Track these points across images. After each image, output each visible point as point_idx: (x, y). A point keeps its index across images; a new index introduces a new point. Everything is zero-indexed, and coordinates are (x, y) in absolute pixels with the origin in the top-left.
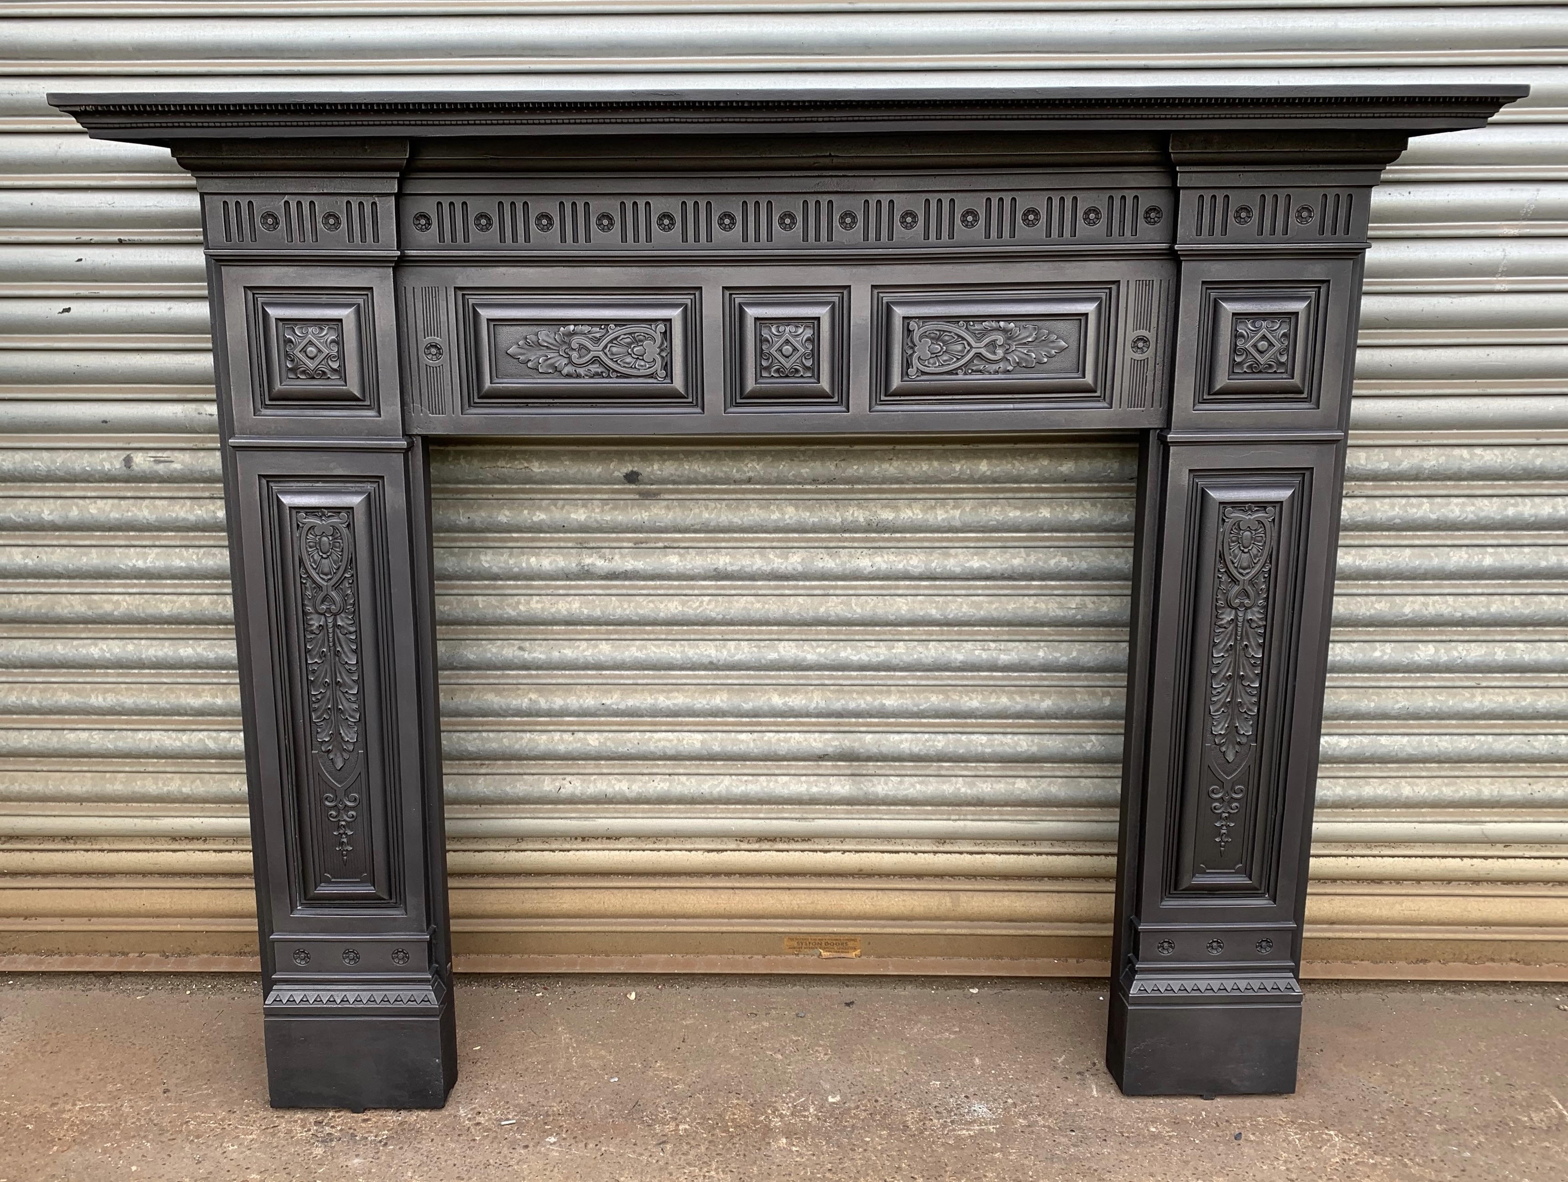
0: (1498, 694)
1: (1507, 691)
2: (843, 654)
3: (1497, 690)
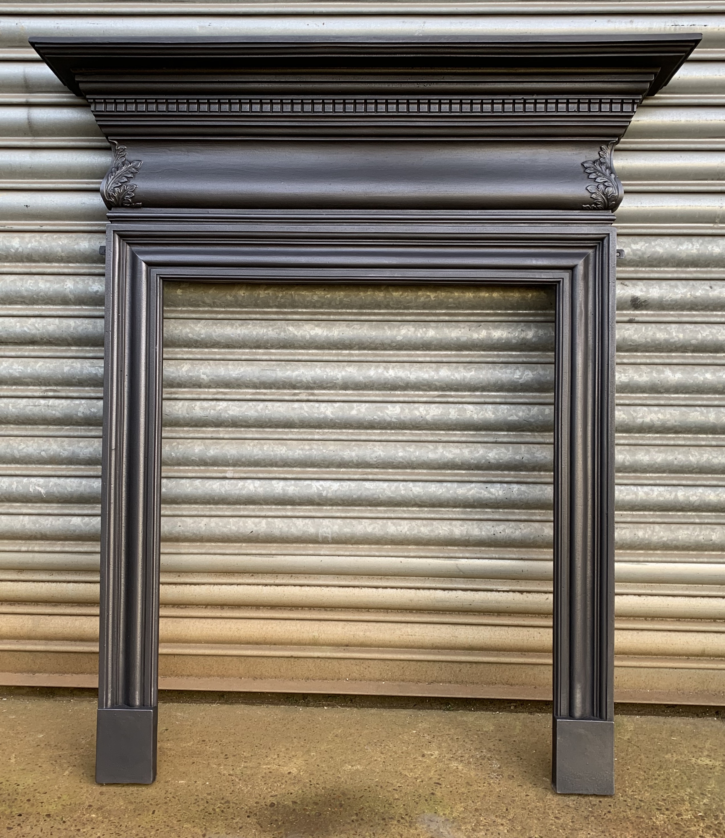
0: (457, 447)
1: (464, 445)
3: (456, 444)
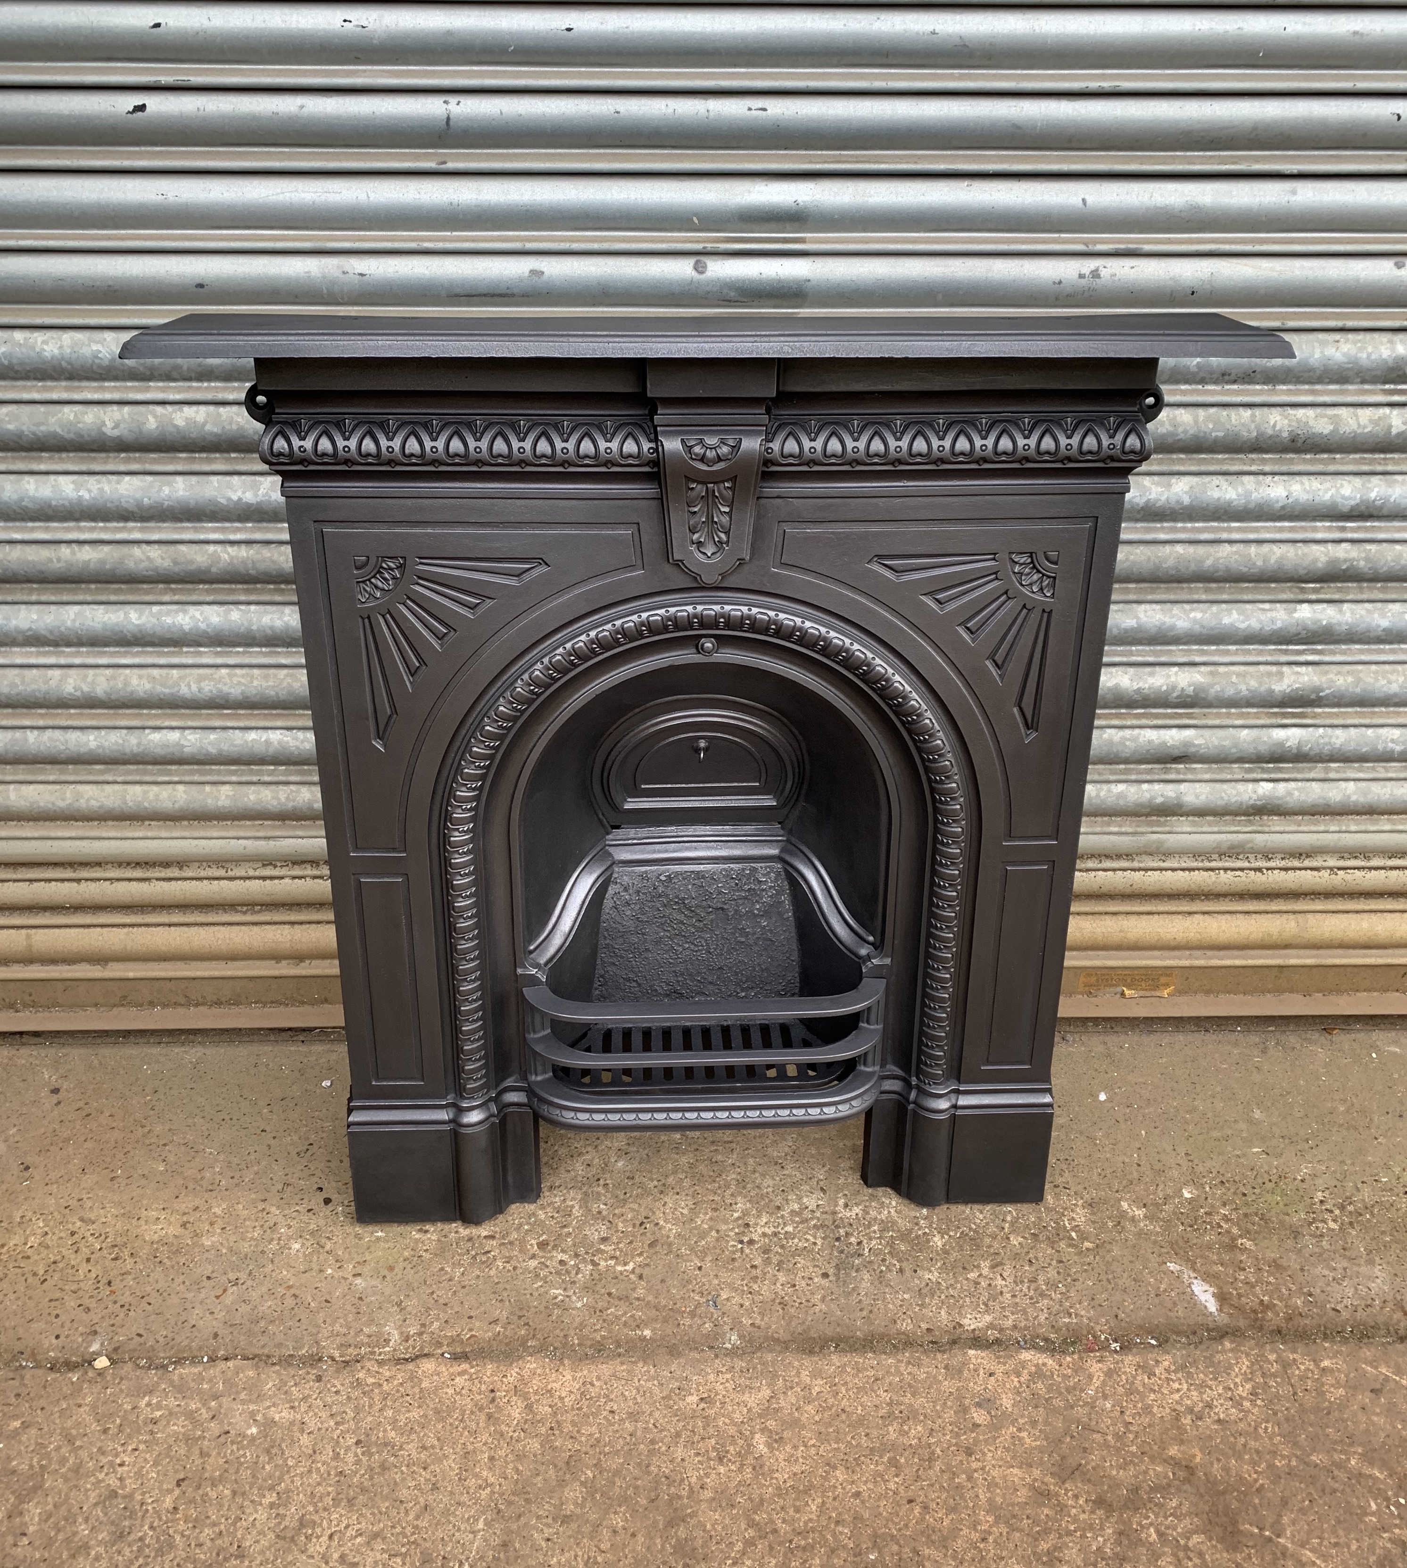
2: (1226, 621)
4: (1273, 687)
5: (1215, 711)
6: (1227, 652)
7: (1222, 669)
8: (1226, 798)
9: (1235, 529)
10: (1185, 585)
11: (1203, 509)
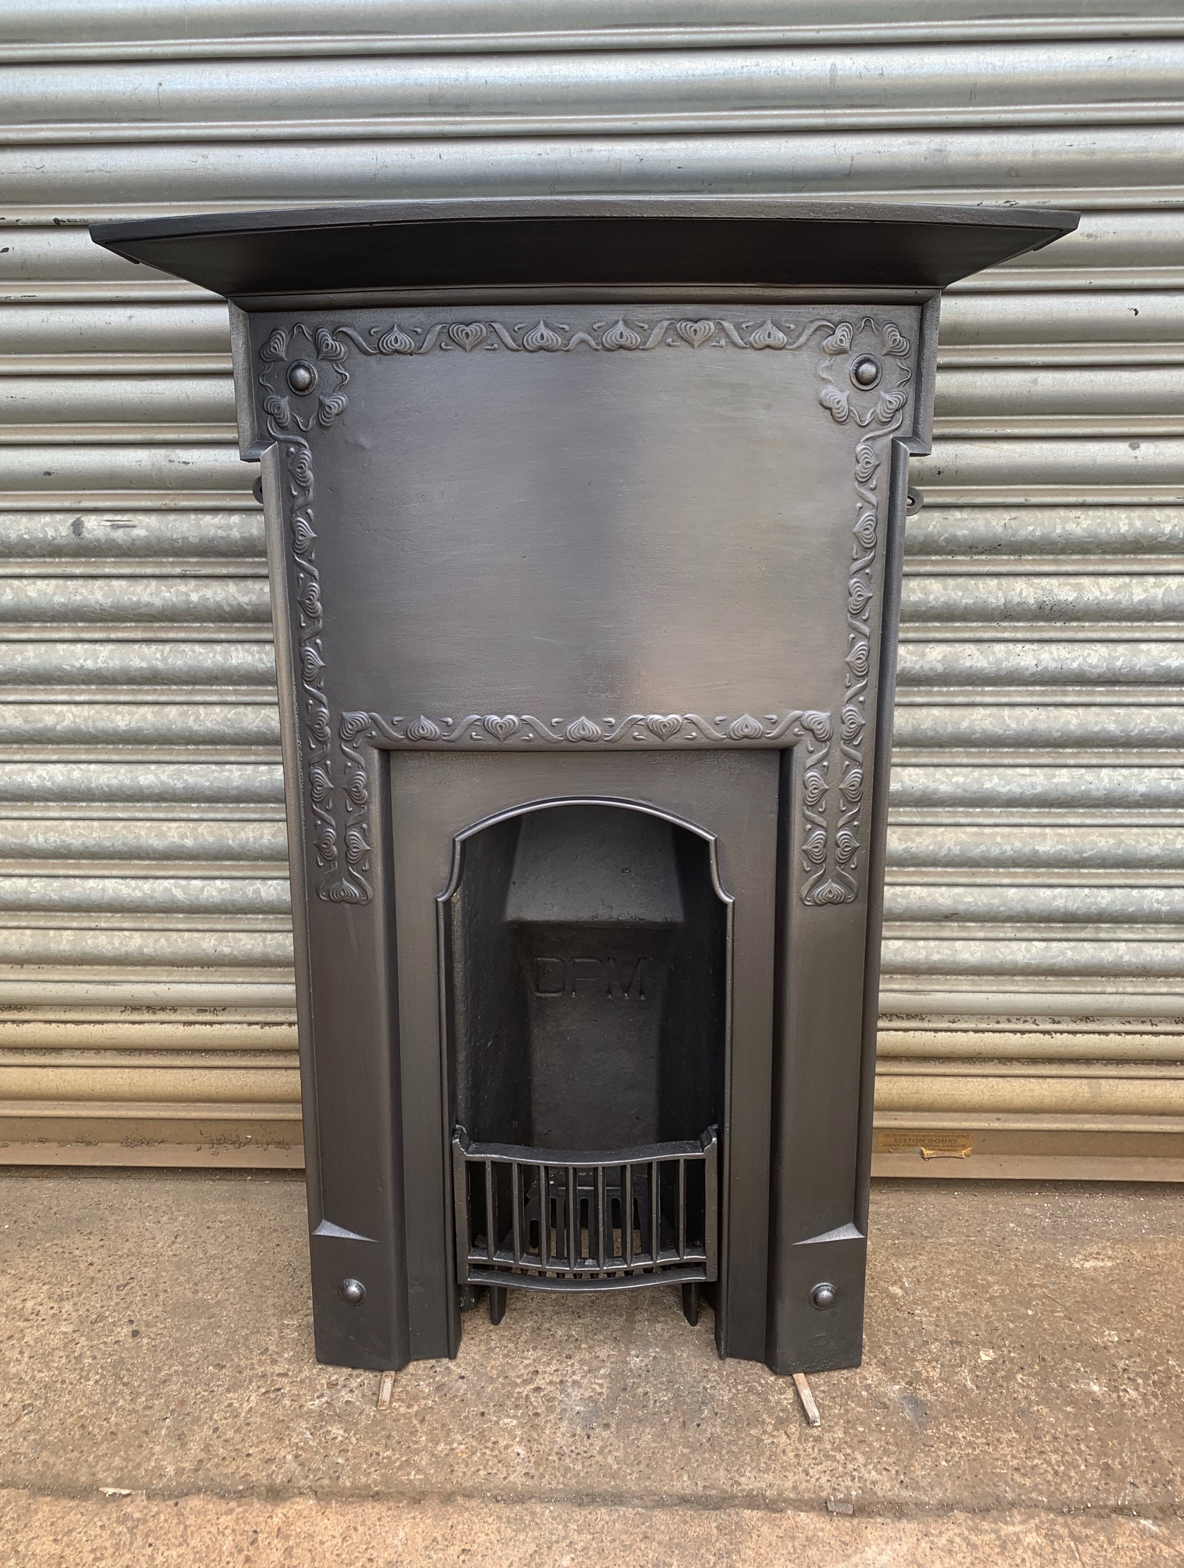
4: (1037, 848)
5: (984, 870)
6: (992, 815)
7: (987, 830)
8: (1001, 957)
9: (988, 694)
10: (947, 750)
11: (956, 675)
